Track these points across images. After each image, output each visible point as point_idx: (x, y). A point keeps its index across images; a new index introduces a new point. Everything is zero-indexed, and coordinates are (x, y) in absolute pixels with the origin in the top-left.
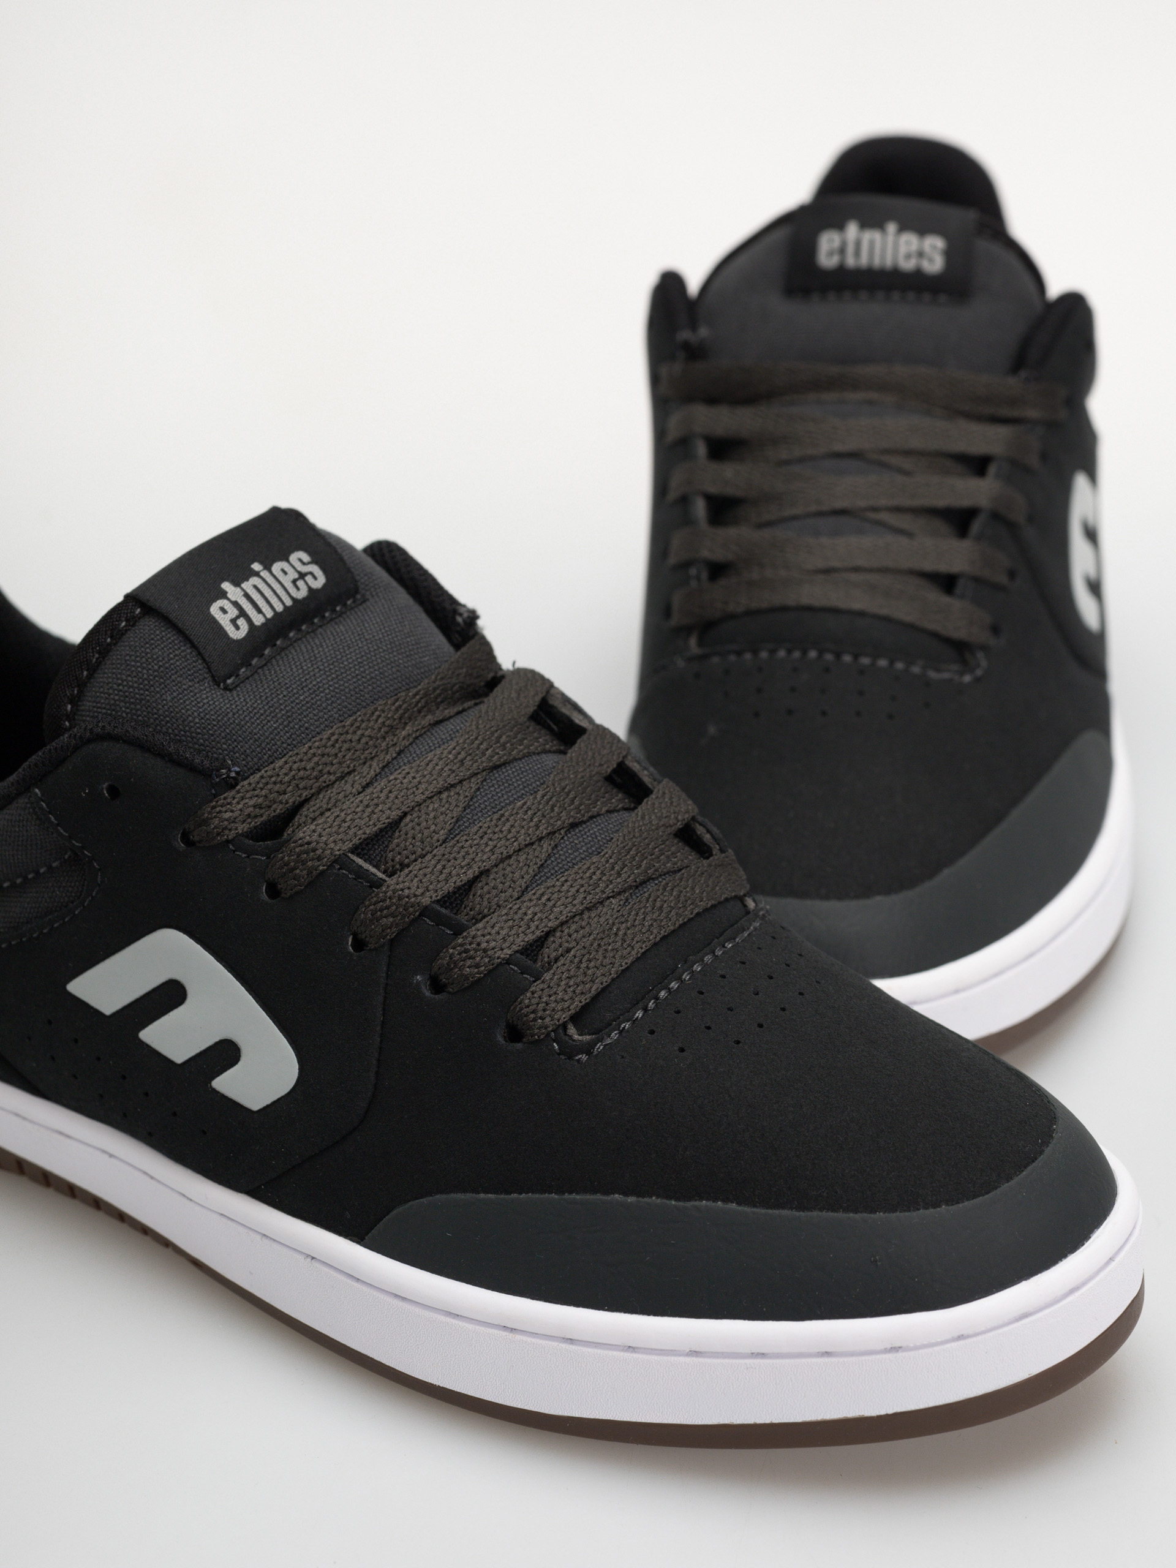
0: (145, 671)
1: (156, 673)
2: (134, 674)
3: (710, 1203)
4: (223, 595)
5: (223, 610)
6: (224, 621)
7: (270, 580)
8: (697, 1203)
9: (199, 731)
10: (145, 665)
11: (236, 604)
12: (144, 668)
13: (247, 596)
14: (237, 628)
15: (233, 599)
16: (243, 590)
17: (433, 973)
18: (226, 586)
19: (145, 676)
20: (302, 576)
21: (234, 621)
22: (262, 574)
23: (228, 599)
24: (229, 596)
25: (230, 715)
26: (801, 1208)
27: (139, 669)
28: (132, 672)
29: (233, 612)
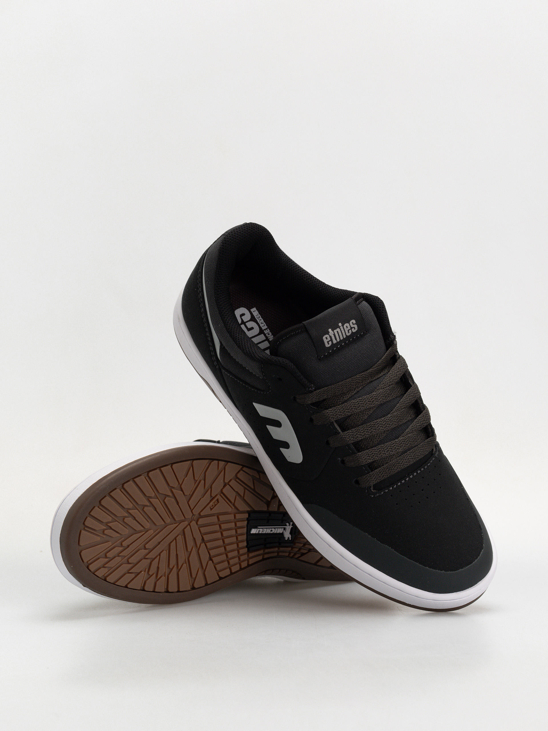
0: (300, 349)
1: (303, 351)
2: (297, 348)
3: (388, 547)
4: (328, 333)
5: (326, 338)
6: (325, 341)
7: (342, 329)
8: (385, 545)
9: (308, 371)
10: (301, 347)
11: (330, 337)
12: (300, 348)
13: (334, 335)
14: (328, 344)
15: (330, 335)
16: (334, 333)
17: (344, 459)
18: (330, 330)
19: (300, 350)
20: (351, 328)
21: (328, 342)
22: (341, 327)
23: (329, 335)
24: (330, 334)
25: (318, 370)
26: (409, 558)
27: (299, 347)
28: (297, 347)
29: (329, 339)
